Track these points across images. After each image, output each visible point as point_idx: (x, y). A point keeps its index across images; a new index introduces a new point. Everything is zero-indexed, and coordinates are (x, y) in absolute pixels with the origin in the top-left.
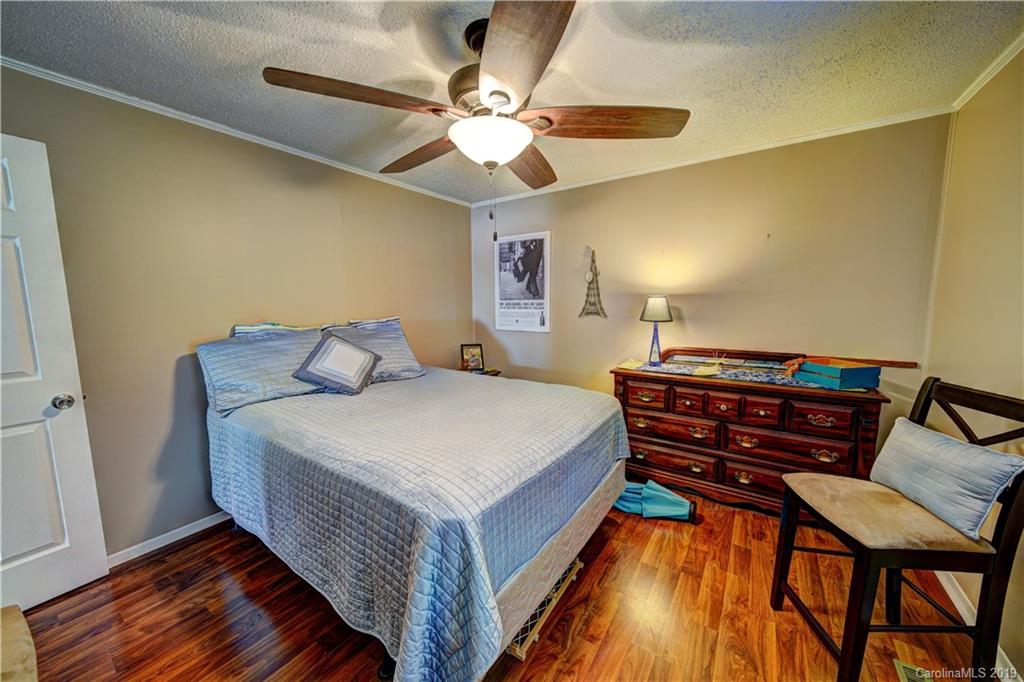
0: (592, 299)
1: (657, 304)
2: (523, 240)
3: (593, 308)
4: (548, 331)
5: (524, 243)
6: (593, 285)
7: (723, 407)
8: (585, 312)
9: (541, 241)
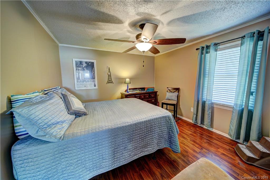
0: (110, 79)
1: (128, 80)
2: (86, 61)
3: (110, 81)
4: (97, 88)
5: (86, 63)
6: (109, 76)
7: (143, 97)
8: (108, 82)
9: (93, 63)
